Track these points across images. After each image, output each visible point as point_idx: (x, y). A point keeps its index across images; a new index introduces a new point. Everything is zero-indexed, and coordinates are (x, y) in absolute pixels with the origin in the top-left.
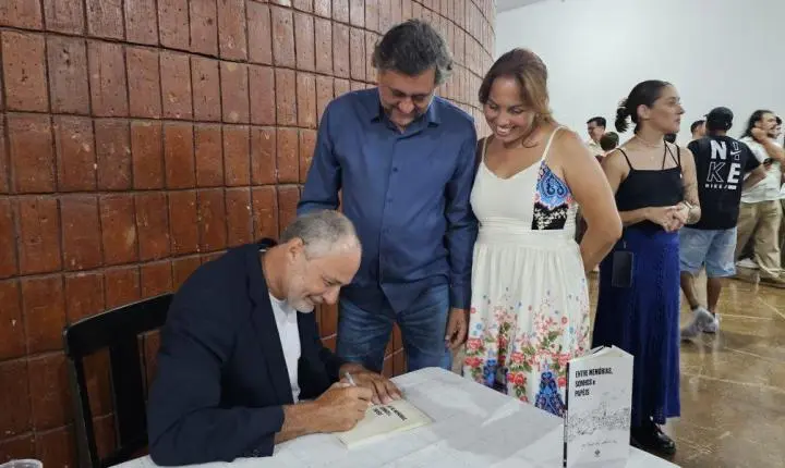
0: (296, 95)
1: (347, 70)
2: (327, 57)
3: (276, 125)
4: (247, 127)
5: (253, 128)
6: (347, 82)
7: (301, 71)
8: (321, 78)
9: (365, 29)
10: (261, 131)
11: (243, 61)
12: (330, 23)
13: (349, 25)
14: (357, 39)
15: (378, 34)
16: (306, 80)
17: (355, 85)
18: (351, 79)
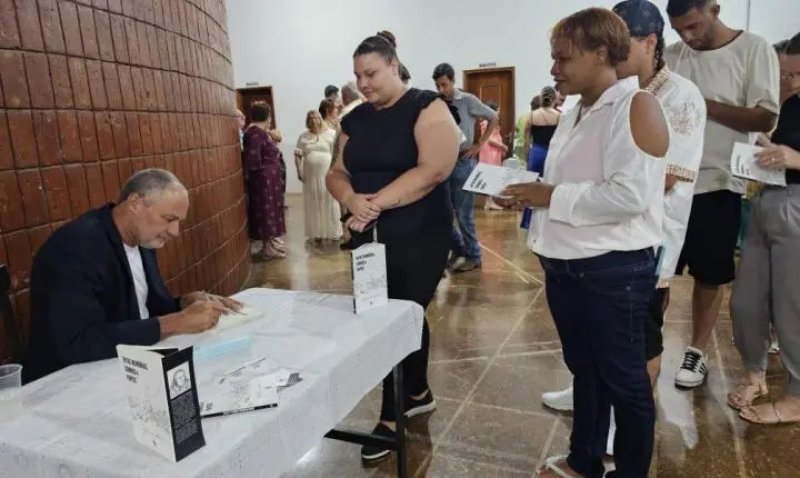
0: (70, 79)
1: (112, 54)
2: (93, 42)
3: (56, 108)
4: (29, 111)
5: (36, 112)
6: (113, 65)
7: (71, 56)
8: (89, 62)
9: (122, 14)
10: (42, 114)
11: (17, 48)
12: (91, 10)
13: (108, 11)
14: (116, 25)
15: (136, 20)
16: (77, 64)
17: (121, 68)
18: (116, 62)
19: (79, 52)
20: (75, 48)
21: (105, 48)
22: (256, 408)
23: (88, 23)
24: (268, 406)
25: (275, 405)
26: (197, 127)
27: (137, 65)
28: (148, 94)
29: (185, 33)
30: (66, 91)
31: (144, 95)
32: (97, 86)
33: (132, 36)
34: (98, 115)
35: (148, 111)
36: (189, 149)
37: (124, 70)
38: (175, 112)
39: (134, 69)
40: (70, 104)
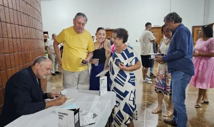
0: (7, 29)
2: (13, 19)
7: (7, 23)
9: (20, 11)
12: (12, 10)
13: (17, 10)
14: (19, 14)
15: (23, 13)
16: (8, 25)
17: (20, 26)
18: (18, 25)
19: (9, 22)
20: (8, 21)
21: (16, 21)
22: (89, 124)
23: (11, 14)
24: (93, 124)
25: (94, 123)
26: (37, 43)
27: (23, 26)
28: (26, 34)
29: (34, 17)
30: (5, 33)
31: (25, 34)
32: (14, 31)
33: (22, 17)
34: (14, 39)
35: (26, 39)
36: (35, 49)
37: (20, 27)
38: (32, 39)
39: (23, 27)
40: (7, 37)
